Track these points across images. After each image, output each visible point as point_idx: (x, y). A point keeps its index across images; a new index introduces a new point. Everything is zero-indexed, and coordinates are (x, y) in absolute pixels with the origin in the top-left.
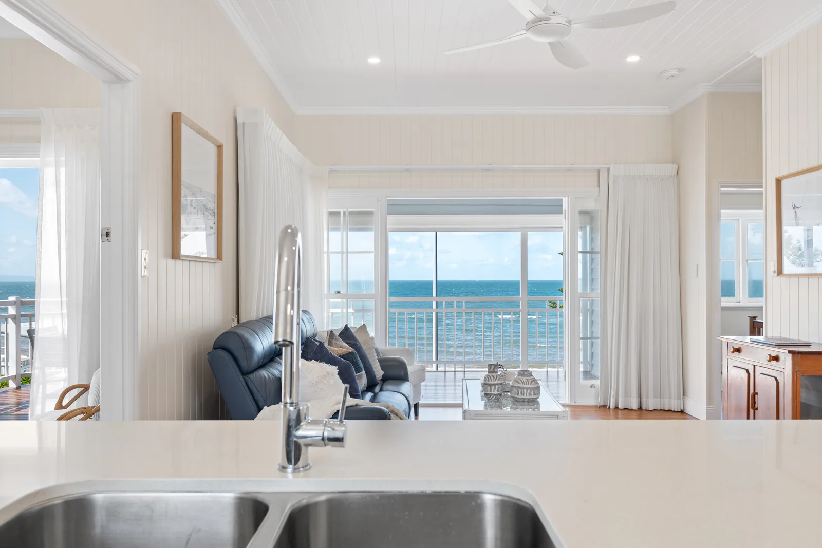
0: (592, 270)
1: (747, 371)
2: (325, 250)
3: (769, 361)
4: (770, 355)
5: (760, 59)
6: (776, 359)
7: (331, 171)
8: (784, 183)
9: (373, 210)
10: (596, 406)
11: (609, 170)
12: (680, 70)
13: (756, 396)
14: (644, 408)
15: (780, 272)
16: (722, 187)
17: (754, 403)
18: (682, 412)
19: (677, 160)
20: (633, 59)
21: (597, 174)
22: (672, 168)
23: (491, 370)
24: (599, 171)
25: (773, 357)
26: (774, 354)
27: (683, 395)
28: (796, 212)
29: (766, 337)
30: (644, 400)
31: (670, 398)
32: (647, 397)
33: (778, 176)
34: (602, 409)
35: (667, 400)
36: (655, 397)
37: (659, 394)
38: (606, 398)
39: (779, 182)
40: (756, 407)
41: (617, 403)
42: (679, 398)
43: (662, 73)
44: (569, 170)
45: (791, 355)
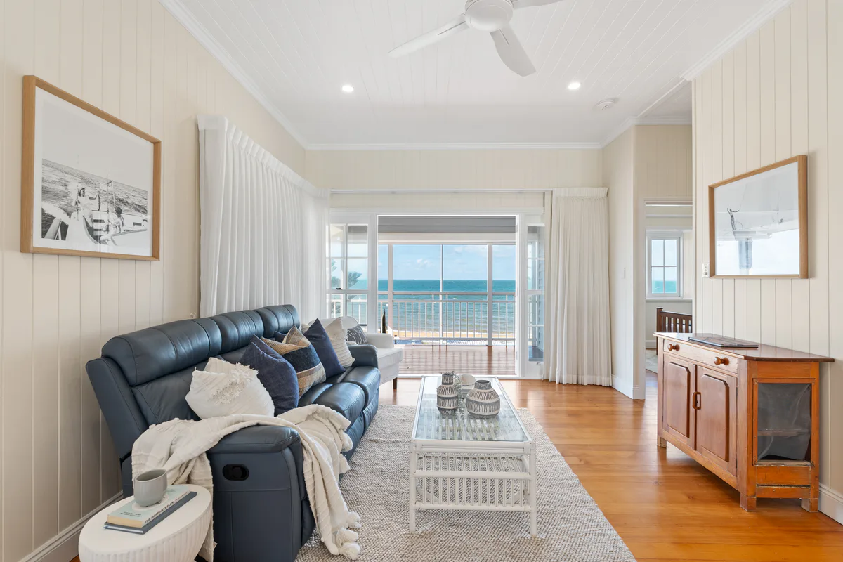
0: (539, 273)
1: (687, 369)
2: (327, 256)
3: (718, 363)
4: (718, 358)
5: (690, 83)
6: (725, 362)
7: (333, 194)
8: (717, 191)
9: (367, 225)
10: (540, 380)
11: (552, 192)
12: (615, 100)
13: (698, 396)
14: (580, 383)
15: (713, 273)
16: (647, 203)
17: (696, 402)
18: (611, 387)
19: (607, 184)
20: (574, 86)
21: (542, 196)
22: (602, 191)
23: (445, 381)
24: (544, 194)
25: (721, 360)
26: (722, 357)
27: (612, 373)
28: (732, 216)
29: (696, 334)
30: (580, 377)
31: (601, 375)
32: (583, 375)
33: (710, 184)
34: (545, 383)
35: (598, 377)
36: (589, 374)
37: (592, 371)
38: (548, 374)
39: (712, 190)
40: (698, 406)
41: (561, 379)
42: (608, 376)
43: (598, 104)
44: (521, 193)
45: (746, 361)
